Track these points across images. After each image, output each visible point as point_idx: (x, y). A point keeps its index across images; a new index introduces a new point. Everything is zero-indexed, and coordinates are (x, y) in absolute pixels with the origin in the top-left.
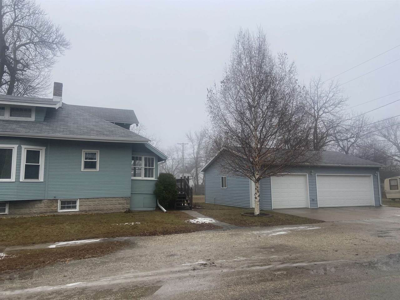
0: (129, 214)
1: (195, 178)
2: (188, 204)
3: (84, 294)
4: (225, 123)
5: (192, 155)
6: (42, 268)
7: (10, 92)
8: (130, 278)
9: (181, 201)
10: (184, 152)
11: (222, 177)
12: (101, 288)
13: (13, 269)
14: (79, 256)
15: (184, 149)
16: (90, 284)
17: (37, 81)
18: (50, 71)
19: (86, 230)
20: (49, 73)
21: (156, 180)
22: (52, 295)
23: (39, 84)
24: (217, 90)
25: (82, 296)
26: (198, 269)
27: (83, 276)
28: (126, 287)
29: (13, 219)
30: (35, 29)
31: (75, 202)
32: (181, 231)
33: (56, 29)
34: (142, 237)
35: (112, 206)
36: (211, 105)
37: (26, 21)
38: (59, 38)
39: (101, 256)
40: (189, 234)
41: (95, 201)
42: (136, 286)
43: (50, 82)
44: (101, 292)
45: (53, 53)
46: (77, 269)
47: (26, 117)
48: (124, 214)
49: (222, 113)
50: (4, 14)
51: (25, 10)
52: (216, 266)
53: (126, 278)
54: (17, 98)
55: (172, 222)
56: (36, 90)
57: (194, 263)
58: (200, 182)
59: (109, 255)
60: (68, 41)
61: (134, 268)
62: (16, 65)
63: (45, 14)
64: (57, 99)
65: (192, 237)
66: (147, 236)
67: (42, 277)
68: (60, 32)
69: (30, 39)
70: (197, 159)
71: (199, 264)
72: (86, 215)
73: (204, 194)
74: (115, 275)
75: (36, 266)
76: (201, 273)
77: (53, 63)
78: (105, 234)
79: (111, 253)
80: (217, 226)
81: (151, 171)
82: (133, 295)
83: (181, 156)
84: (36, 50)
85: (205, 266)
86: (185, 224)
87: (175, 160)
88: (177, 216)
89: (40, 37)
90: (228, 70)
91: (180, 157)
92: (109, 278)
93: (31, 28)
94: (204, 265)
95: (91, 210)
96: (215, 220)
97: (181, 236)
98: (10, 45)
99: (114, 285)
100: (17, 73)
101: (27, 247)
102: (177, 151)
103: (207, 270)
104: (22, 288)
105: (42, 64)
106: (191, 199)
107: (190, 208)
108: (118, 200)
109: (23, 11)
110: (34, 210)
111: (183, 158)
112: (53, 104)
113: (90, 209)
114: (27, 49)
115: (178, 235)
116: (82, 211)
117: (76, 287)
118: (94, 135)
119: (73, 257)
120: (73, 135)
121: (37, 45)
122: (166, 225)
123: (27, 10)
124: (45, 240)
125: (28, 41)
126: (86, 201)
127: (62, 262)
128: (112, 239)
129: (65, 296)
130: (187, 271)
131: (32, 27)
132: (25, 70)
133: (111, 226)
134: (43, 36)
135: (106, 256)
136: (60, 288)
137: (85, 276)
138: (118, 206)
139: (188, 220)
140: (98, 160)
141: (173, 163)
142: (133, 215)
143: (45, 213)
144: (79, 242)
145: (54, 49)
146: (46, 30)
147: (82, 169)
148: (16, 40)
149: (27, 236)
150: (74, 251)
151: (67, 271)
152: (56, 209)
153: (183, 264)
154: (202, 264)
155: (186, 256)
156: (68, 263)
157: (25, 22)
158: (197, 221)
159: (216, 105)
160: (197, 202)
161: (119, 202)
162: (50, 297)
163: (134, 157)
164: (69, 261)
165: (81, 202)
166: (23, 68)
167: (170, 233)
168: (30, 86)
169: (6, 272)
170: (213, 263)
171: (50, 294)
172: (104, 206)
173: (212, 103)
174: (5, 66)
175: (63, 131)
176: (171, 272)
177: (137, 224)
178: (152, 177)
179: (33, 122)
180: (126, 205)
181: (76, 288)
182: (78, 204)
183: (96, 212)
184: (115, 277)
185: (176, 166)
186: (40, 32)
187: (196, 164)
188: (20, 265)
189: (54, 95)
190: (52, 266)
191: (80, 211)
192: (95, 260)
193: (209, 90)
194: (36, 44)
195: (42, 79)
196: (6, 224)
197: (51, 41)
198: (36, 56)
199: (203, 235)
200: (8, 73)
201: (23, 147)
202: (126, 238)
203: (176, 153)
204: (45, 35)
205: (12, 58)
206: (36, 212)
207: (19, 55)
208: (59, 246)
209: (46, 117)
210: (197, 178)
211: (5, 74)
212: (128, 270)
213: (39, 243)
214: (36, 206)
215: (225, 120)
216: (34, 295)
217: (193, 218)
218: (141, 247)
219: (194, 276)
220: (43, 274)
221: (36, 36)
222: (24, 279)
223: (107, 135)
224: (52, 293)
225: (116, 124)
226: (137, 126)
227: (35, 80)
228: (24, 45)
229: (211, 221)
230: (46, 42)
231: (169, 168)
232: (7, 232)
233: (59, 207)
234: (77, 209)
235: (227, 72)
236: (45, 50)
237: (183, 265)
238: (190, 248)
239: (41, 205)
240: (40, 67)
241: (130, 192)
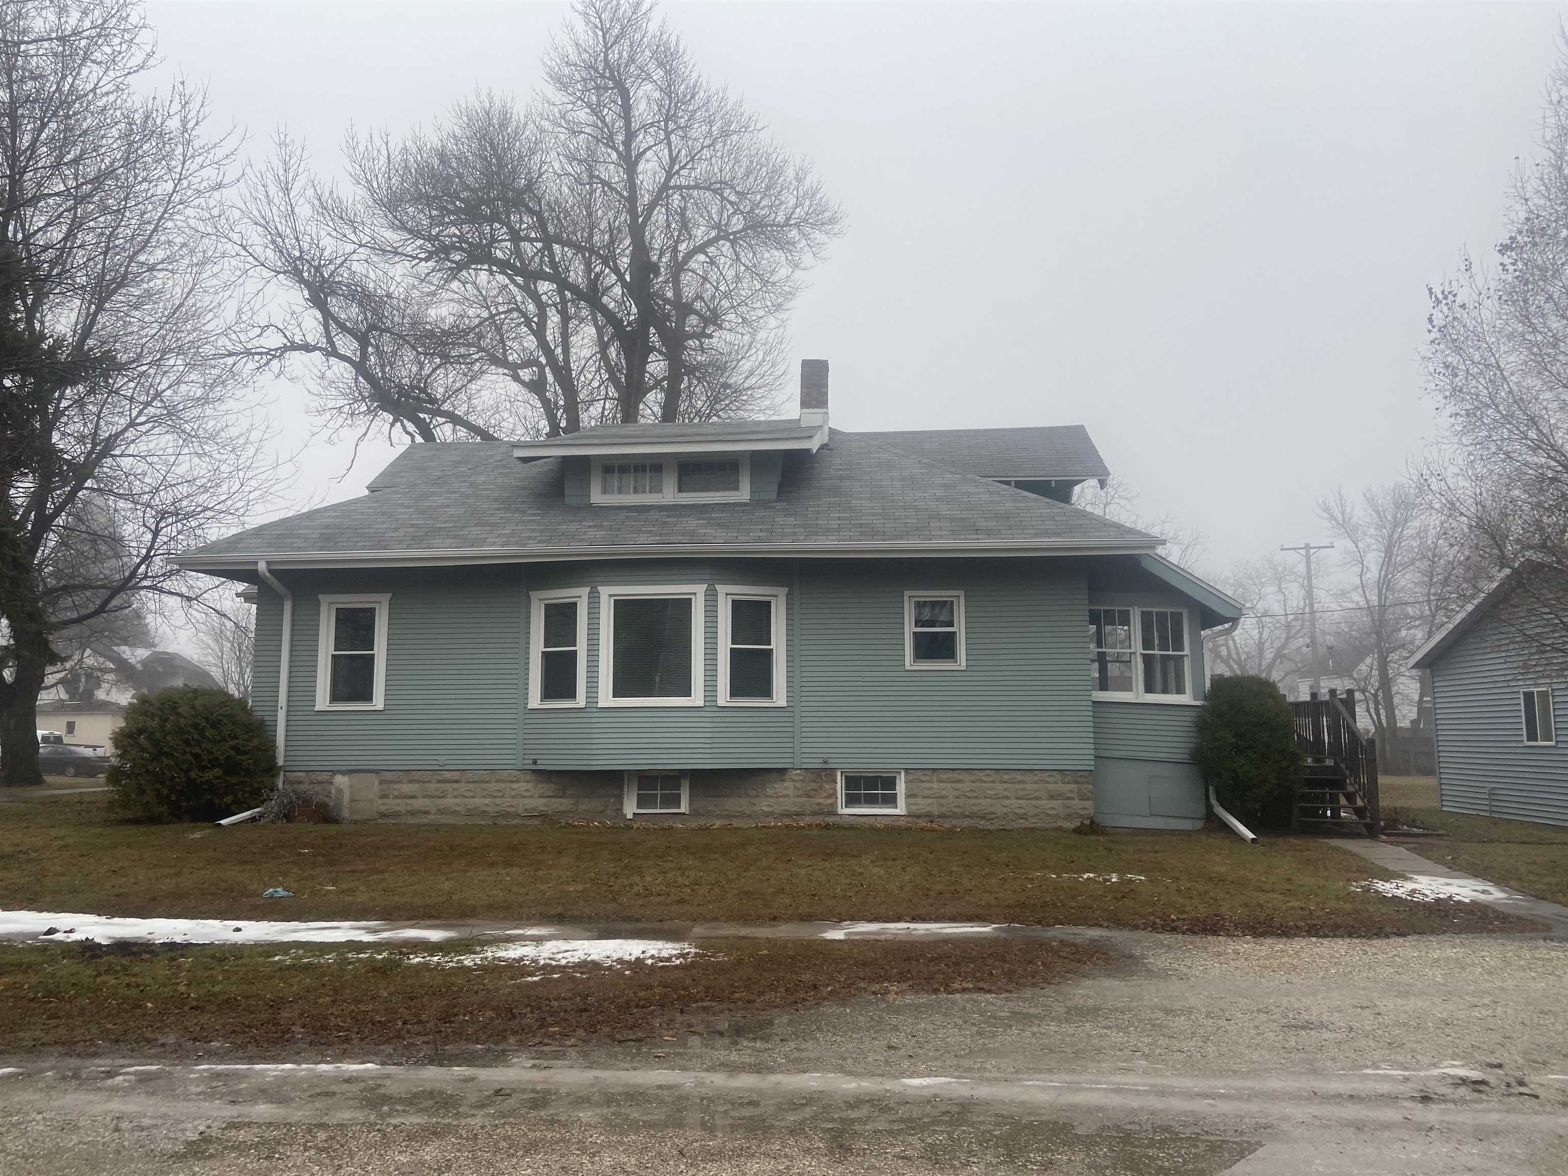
0: (1093, 838)
1: (1375, 696)
2: (1359, 812)
3: (969, 1126)
4: (1532, 434)
5: (1357, 597)
6: (811, 1008)
7: (669, 412)
8: (1138, 1093)
9: (1321, 798)
10: (1314, 582)
11: (1525, 693)
12: (1030, 1114)
13: (721, 1001)
14: (932, 981)
15: (1313, 572)
16: (983, 1091)
17: (746, 365)
18: (783, 324)
19: (939, 887)
20: (781, 330)
21: (1198, 703)
22: (858, 1107)
23: (751, 373)
24: (1480, 286)
25: (964, 1132)
26: (1443, 1099)
27: (956, 1056)
28: (1125, 1124)
29: (705, 829)
30: (732, 187)
31: (890, 783)
32: (1337, 926)
33: (798, 175)
34: (1161, 936)
35: (1024, 802)
36: (1453, 359)
37: (704, 167)
38: (807, 203)
39: (1010, 992)
40: (1376, 942)
41: (959, 781)
42: (1167, 1129)
43: (786, 364)
44: (1029, 1125)
45: (790, 258)
46: (930, 1027)
47: (725, 490)
48: (1073, 835)
49: (1511, 392)
50: (640, 155)
51: (698, 130)
52: (1537, 1097)
53: (1119, 1091)
54: (694, 430)
55: (1289, 887)
56: (745, 398)
57: (1420, 1070)
58: (1406, 715)
59: (1037, 990)
60: (836, 207)
61: (1146, 1056)
62: (681, 323)
63: (759, 126)
64: (812, 417)
65: (1396, 958)
66: (1184, 933)
67: (818, 1040)
68: (807, 182)
69: (718, 226)
70: (1382, 614)
71: (1450, 1081)
72: (934, 830)
73: (1429, 772)
74: (1073, 1071)
75: (792, 998)
76: (1464, 1117)
77: (790, 295)
78: (1009, 906)
79: (1044, 985)
80: (1519, 918)
81: (1171, 666)
82: (1160, 1163)
83: (1302, 603)
84: (738, 259)
85: (1479, 1091)
86: (1352, 897)
87: (1268, 619)
88: (1309, 860)
89: (748, 213)
90: (1534, 184)
91: (1295, 605)
92: (1054, 1078)
93: (716, 187)
94: (1472, 1086)
95: (948, 814)
96: (1503, 891)
97: (1341, 946)
98: (660, 258)
99: (1074, 1108)
100: (685, 348)
101: (754, 930)
102: (1279, 581)
103: (1490, 1111)
104: (758, 1069)
105: (758, 305)
106: (1372, 792)
107: (1372, 832)
108: (1048, 783)
109: (693, 133)
110: (764, 805)
111: (1310, 614)
112: (802, 435)
113: (944, 809)
114: (712, 262)
115: (1326, 942)
116: (918, 817)
117: (937, 1092)
118: (943, 533)
119: (911, 983)
120: (873, 540)
121: (741, 242)
122: (1262, 898)
123: (704, 127)
124: (808, 910)
125: (713, 234)
126: (930, 781)
127: (874, 993)
128: (1038, 932)
129: (902, 1121)
130: (1392, 1099)
131: (721, 182)
132: (709, 332)
133: (1031, 880)
134: (758, 206)
135: (1028, 993)
136: (881, 1087)
137: (962, 1056)
138: (1047, 804)
139: (1363, 883)
140: (960, 628)
141: (1261, 633)
142: (1112, 841)
143: (798, 814)
144: (921, 928)
145: (793, 244)
146: (763, 185)
147: (907, 663)
148: (678, 236)
149: (752, 890)
150: (908, 959)
151: (895, 1028)
152: (832, 805)
153: (1367, 1067)
154: (1464, 1081)
155: (1375, 1037)
156: (895, 1000)
157: (701, 168)
158: (1414, 891)
159: (1477, 357)
160: (1398, 804)
161: (1049, 791)
162: (853, 1114)
163: (1099, 611)
164: (897, 994)
165: (911, 781)
166: (704, 328)
167: (1285, 932)
168: (726, 386)
169: (704, 1008)
170: (1521, 1083)
171: (851, 1106)
172: (992, 801)
173: (1458, 350)
174: (652, 330)
175: (839, 530)
176: (1315, 1093)
177: (1130, 880)
178: (1180, 690)
179: (745, 504)
180: (1076, 801)
181: (935, 1096)
182: (901, 788)
183: (966, 823)
184: (1076, 1078)
185: (1277, 644)
186: (748, 194)
187: (1378, 634)
188: (742, 989)
189: (805, 404)
190: (844, 1005)
191: (910, 815)
192: (989, 1003)
193: (1440, 296)
194: (736, 239)
195: (761, 354)
196: (686, 847)
197: (781, 218)
198: (738, 279)
199: (1450, 952)
200: (661, 353)
201: (722, 589)
202: (1095, 933)
203: (1273, 589)
204: (764, 203)
205: (667, 301)
206: (770, 809)
207: (689, 285)
208: (858, 937)
209: (781, 486)
210: (1389, 698)
211: (651, 358)
212: (1125, 1061)
213: (789, 919)
214: (769, 792)
215: (1533, 421)
216: (798, 1098)
217: (1387, 875)
218: (1164, 975)
219: (1431, 1129)
220: (819, 1029)
221: (734, 213)
222: (762, 1039)
223: (988, 532)
224: (856, 1102)
225: (1020, 485)
226: (1102, 488)
227: (741, 363)
228: (701, 249)
229: (1484, 892)
230: (766, 226)
231: (1243, 657)
232: (693, 874)
233: (839, 796)
234: (901, 809)
235: (1527, 200)
236: (767, 255)
237: (1369, 1071)
238: (1390, 1004)
239: (786, 788)
240: (753, 316)
241: (1092, 752)
